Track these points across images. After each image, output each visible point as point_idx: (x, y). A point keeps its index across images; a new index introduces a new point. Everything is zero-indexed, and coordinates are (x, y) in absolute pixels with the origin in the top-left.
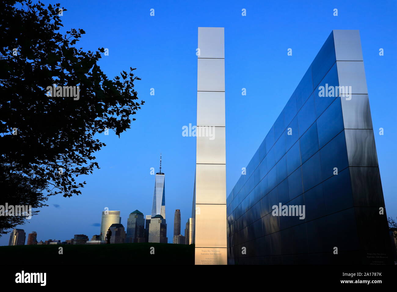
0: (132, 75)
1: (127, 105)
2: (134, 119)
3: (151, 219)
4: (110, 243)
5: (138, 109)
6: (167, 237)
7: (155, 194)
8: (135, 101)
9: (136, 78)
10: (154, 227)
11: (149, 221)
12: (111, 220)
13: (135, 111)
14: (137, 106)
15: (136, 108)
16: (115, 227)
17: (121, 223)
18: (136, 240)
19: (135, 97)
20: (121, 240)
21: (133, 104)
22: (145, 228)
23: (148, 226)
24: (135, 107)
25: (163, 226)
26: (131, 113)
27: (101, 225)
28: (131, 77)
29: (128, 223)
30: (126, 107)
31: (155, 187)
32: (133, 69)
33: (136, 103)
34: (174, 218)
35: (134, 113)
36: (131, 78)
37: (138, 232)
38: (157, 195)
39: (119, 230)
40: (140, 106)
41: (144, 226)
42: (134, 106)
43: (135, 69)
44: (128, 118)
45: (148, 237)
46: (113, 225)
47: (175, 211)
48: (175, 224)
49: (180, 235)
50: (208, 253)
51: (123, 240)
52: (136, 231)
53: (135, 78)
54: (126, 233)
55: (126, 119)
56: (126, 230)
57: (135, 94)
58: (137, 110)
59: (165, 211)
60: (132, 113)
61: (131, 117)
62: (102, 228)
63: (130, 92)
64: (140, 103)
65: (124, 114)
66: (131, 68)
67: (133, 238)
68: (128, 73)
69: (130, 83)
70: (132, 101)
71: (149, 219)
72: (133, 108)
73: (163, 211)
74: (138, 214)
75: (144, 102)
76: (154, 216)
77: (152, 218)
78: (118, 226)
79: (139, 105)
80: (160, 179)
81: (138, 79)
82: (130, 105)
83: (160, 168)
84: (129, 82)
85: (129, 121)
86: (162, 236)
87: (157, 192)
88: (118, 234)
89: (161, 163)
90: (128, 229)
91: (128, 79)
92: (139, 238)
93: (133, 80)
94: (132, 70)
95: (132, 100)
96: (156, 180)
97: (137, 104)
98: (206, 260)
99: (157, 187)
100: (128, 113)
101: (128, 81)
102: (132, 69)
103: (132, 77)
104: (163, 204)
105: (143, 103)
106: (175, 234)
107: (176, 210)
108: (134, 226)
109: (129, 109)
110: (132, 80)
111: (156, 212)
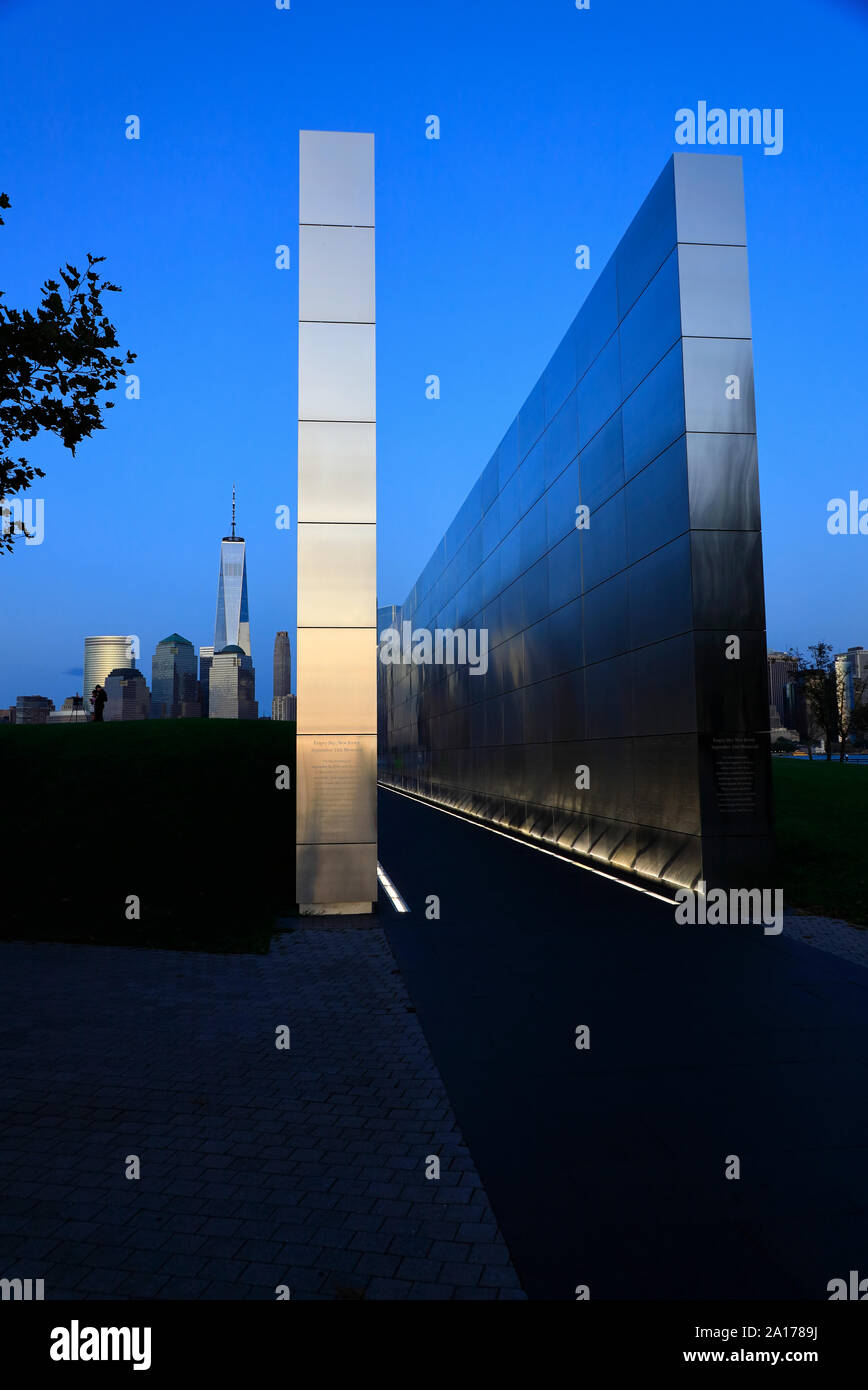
0: (92, 276)
1: (88, 363)
2: (109, 405)
3: (212, 656)
4: (102, 719)
5: (118, 374)
6: (256, 700)
7: (222, 592)
8: (109, 353)
9: (108, 286)
10: (223, 676)
11: (207, 663)
12: (109, 660)
13: (112, 379)
14: (117, 368)
15: (113, 373)
16: (122, 678)
17: (137, 668)
18: (176, 708)
19: (110, 340)
20: (138, 709)
21: (103, 362)
22: (198, 679)
23: (205, 674)
24: (109, 369)
25: (246, 673)
26: (101, 387)
27: (84, 672)
28: (92, 282)
29: (155, 666)
30: (84, 370)
31: (221, 575)
32: (96, 260)
33: (113, 358)
34: (273, 653)
35: (111, 386)
36: (91, 286)
37: (182, 689)
38: (226, 596)
39: (132, 686)
40: (124, 367)
41: (197, 674)
42: (107, 367)
43: (102, 259)
44: (92, 401)
45: (208, 702)
46: (115, 673)
47: (276, 635)
48: (276, 668)
49: (290, 695)
50: (330, 747)
51: (144, 708)
52: (176, 690)
53: (103, 287)
54: (151, 691)
55: (88, 403)
56: (149, 684)
57: (110, 332)
58: (116, 378)
59: (250, 635)
60: (104, 385)
61: (101, 398)
62: (86, 679)
63: (96, 325)
64: (123, 358)
65: (83, 389)
66: (90, 257)
67: (170, 702)
68: (82, 271)
69: (91, 300)
70: (101, 354)
71: (208, 656)
72: (103, 372)
73: (245, 636)
74: (180, 645)
75: (135, 356)
76: (221, 649)
77: (215, 654)
78: (128, 675)
79: (120, 365)
80: (233, 553)
81: (113, 288)
82: (94, 364)
83: (234, 524)
84: (87, 298)
85: (93, 409)
86: (244, 697)
87: (226, 588)
88: (129, 693)
89: (233, 511)
90: (155, 682)
91: (84, 288)
92: (184, 704)
93: (98, 292)
94: (93, 263)
95: (101, 349)
96: (224, 557)
97: (116, 362)
98: (325, 764)
99: (226, 575)
100: (93, 387)
101: (84, 295)
102: (92, 260)
103: (93, 285)
104: (244, 618)
105: (131, 358)
106: (276, 693)
107: (279, 634)
108: (170, 674)
109: (94, 375)
110: (96, 293)
111: (225, 638)
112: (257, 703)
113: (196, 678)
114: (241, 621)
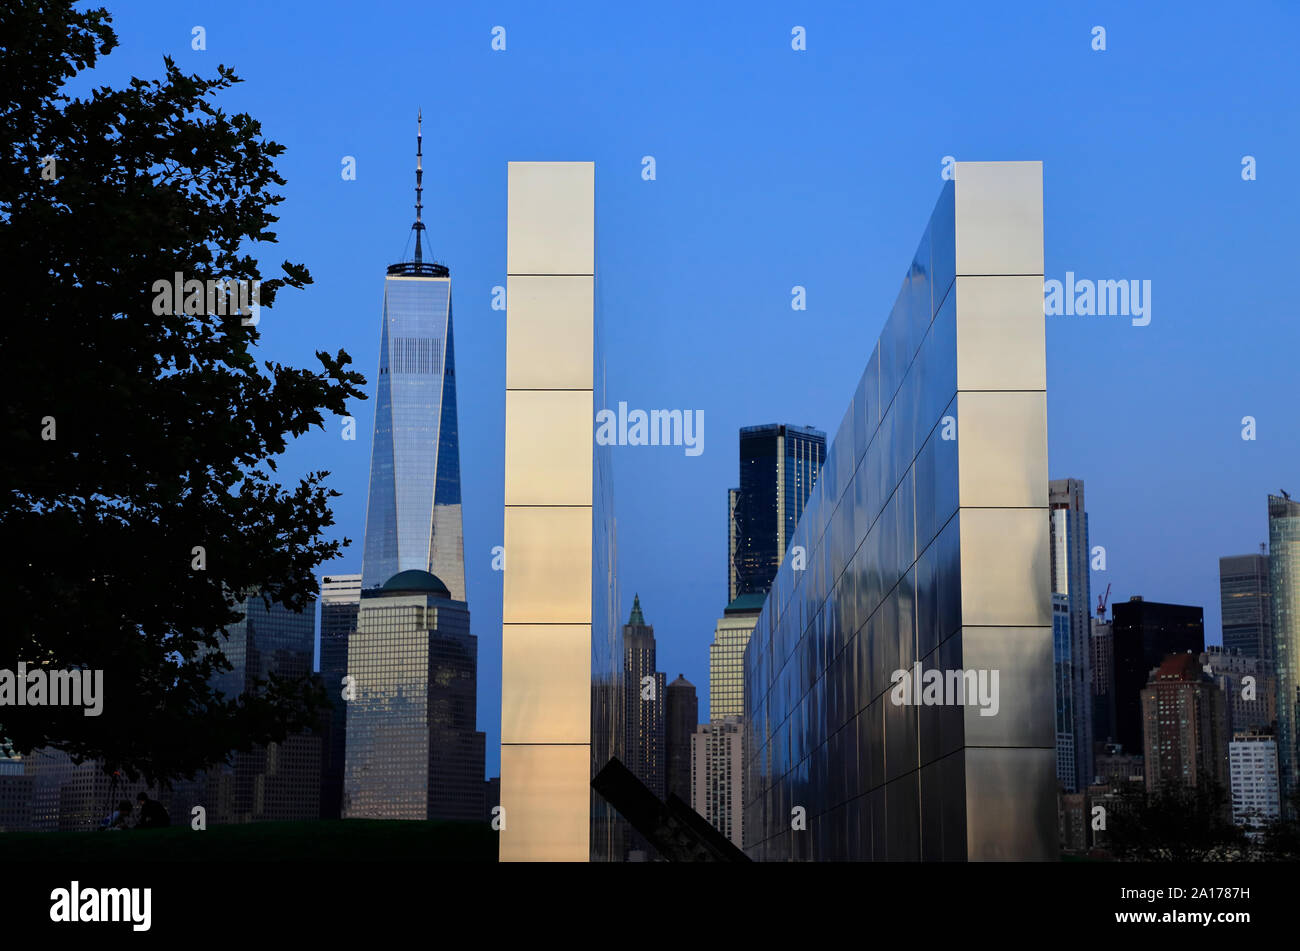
3: (356, 600)
6: (479, 729)
7: (385, 419)
10: (386, 659)
11: (343, 619)
22: (317, 668)
23: (337, 658)
25: (452, 649)
31: (385, 371)
38: (396, 430)
41: (311, 654)
45: (344, 733)
59: (463, 542)
71: (344, 601)
73: (449, 544)
76: (382, 581)
77: (365, 594)
80: (418, 311)
83: (419, 227)
86: (444, 719)
87: (397, 409)
89: (419, 191)
96: (392, 320)
99: (398, 369)
104: (448, 492)
111: (392, 551)
112: (483, 735)
113: (312, 666)
114: (437, 502)
